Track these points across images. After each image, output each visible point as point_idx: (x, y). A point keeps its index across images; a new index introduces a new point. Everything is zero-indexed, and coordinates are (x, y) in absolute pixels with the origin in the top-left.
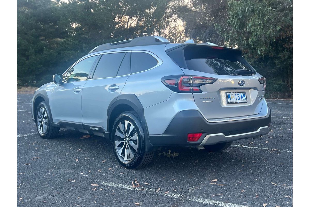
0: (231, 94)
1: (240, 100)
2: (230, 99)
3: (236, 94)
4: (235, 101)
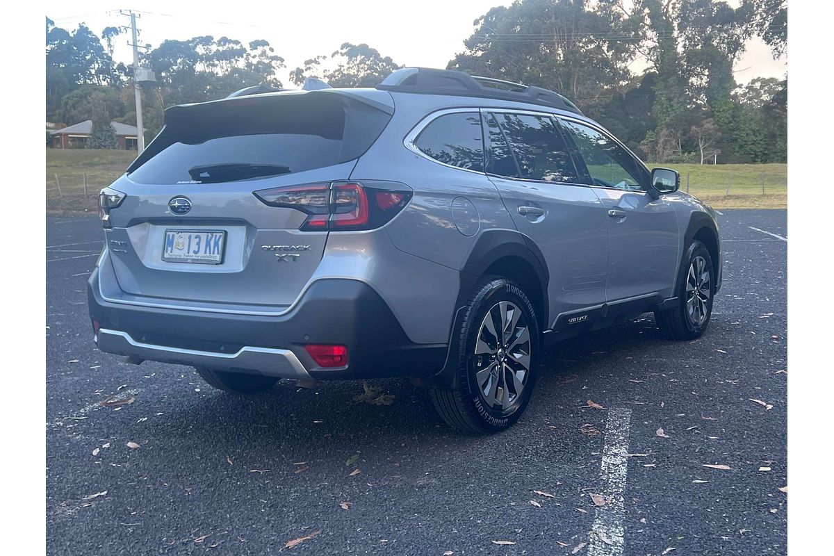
0: (177, 236)
1: (198, 255)
2: (169, 249)
3: (190, 237)
4: (182, 254)
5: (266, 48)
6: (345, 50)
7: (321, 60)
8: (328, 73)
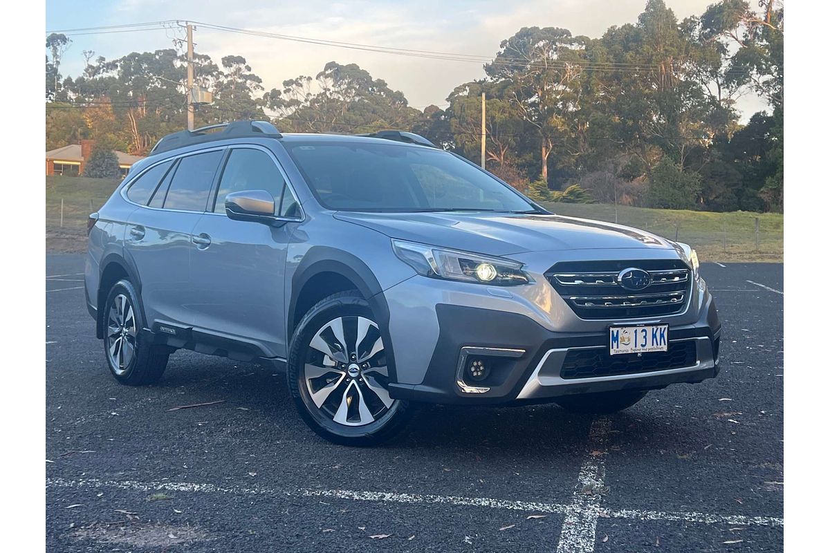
5: (242, 66)
6: (329, 72)
7: (304, 82)
8: (311, 98)
